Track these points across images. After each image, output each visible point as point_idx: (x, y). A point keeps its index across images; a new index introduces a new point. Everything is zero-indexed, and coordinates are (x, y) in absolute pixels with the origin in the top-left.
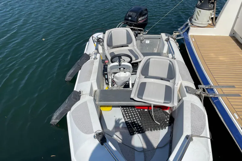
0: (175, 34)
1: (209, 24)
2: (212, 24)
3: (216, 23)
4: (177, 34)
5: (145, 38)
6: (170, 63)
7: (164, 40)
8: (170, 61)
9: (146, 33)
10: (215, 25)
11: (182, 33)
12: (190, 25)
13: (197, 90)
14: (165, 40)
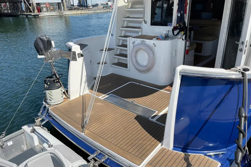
0: (38, 121)
1: (64, 98)
2: (66, 98)
3: (69, 96)
4: (40, 119)
5: (5, 142)
6: (52, 155)
7: (29, 133)
8: (51, 153)
9: (4, 135)
10: (69, 98)
11: (44, 117)
12: (48, 106)
13: (89, 164)
14: (31, 132)
